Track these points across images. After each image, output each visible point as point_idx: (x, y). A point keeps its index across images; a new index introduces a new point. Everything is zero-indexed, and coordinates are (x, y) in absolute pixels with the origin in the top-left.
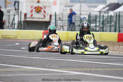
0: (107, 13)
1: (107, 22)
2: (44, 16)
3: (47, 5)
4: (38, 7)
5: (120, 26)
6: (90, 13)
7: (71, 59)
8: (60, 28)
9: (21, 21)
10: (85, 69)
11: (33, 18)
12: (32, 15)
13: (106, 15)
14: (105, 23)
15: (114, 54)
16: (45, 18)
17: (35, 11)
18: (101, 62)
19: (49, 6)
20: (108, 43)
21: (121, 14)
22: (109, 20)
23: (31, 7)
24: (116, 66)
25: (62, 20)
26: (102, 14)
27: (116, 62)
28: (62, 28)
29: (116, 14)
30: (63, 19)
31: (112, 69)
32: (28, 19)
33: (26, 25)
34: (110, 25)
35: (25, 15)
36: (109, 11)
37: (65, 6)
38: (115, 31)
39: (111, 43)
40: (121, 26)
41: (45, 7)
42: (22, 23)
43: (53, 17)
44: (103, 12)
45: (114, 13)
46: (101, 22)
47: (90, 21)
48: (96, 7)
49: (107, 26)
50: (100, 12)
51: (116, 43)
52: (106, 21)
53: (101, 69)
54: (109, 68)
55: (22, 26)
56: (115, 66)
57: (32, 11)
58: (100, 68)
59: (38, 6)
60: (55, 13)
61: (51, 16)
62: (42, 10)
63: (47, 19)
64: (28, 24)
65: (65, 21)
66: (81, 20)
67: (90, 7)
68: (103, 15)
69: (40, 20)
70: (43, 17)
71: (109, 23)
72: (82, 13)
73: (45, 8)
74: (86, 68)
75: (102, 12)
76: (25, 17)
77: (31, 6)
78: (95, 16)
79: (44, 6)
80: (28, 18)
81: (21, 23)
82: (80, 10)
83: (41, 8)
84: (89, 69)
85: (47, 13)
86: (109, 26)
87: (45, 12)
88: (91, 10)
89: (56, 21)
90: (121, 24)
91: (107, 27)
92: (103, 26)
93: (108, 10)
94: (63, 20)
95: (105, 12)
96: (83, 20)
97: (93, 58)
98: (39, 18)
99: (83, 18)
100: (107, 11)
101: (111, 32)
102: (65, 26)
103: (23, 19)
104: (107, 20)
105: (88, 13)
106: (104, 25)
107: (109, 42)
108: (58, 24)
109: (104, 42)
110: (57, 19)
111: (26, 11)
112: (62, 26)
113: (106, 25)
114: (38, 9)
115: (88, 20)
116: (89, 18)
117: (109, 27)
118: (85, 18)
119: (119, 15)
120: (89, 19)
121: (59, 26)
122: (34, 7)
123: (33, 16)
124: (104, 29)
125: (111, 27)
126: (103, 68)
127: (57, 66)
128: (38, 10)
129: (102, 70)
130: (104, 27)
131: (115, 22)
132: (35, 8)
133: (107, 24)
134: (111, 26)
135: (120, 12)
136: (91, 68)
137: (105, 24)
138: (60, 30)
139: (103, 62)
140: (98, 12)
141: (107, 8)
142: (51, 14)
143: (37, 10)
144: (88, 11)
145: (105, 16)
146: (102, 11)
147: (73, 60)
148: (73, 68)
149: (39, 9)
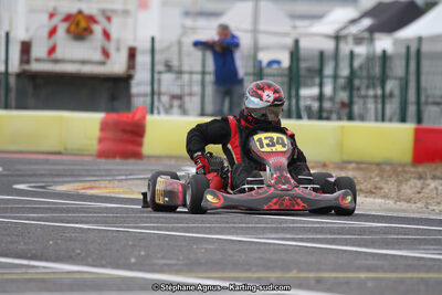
0: (366, 42)
1: (365, 82)
2: (106, 53)
3: (118, 6)
4: (80, 17)
5: (423, 99)
6: (297, 42)
7: (232, 234)
8: (171, 106)
9: (7, 73)
10: (294, 274)
11: (57, 61)
12: (52, 50)
13: (361, 50)
14: (357, 82)
15: (405, 211)
16: (109, 62)
17: (68, 31)
18: (359, 246)
19: (126, 13)
20: (373, 167)
21: (425, 48)
22: (377, 71)
23: (52, 16)
24: (422, 262)
25: (176, 69)
26: (345, 48)
27: (420, 244)
28: (176, 103)
29: (408, 48)
30: (180, 65)
31: (409, 275)
32: (35, 67)
33: (30, 89)
34: (379, 92)
35: (26, 48)
36: (377, 35)
37: (187, 14)
38: (403, 119)
39: (388, 168)
40: (427, 97)
41: (109, 14)
42: (12, 81)
43: (143, 60)
44: (350, 40)
45: (396, 42)
46: (341, 81)
47: (298, 76)
48: (318, 17)
49: (366, 97)
50: (337, 38)
51: (407, 169)
52: (361, 78)
53: (363, 275)
54: (395, 269)
55: (13, 95)
56: (416, 262)
57: (53, 32)
58: (359, 269)
59: (80, 12)
60: (153, 39)
61: (132, 53)
62: (97, 29)
63: (117, 66)
64: (36, 87)
65: (191, 73)
66: (259, 73)
67: (294, 17)
68: (352, 53)
69: (87, 69)
70: (98, 56)
71: (374, 87)
72: (263, 40)
73: (109, 19)
74: (300, 271)
75: (345, 37)
76: (25, 58)
77: (51, 10)
78: (317, 54)
79: (103, 12)
80: (38, 60)
81: (7, 84)
82: (255, 31)
83: (91, 19)
84: (312, 275)
85: (118, 41)
86: (375, 97)
87: (107, 35)
88: (300, 31)
89: (156, 76)
90: (426, 89)
91: (365, 103)
92: (351, 96)
93: (372, 30)
94: (180, 72)
95: (358, 40)
96: (267, 71)
97: (322, 230)
98: (84, 62)
99: (270, 63)
100: (366, 35)
101: (383, 120)
102: (191, 94)
103: (15, 66)
104: (364, 74)
105: (289, 41)
106: (355, 93)
107: (378, 164)
108: (163, 89)
109: (358, 163)
110: (159, 67)
111: (27, 30)
112: (179, 97)
113: (363, 92)
114: (78, 24)
115: (286, 72)
116: (295, 65)
117: (376, 102)
118: (278, 62)
119: (418, 52)
120: (290, 68)
121: (165, 94)
122: (62, 17)
123: (59, 54)
124: (356, 109)
125: (383, 104)
126: (369, 269)
127: (178, 259)
128: (80, 27)
129: (368, 279)
130: (356, 99)
131: (401, 79)
132: (68, 18)
133: (368, 87)
134: (383, 96)
135: (420, 39)
136: (319, 270)
137: (359, 89)
138: (172, 114)
139: (366, 246)
140: (328, 36)
141: (367, 22)
142: (132, 44)
143: (73, 28)
144: (286, 34)
145: (359, 55)
146: (345, 32)
147: (237, 234)
148: (247, 271)
149: (83, 24)
